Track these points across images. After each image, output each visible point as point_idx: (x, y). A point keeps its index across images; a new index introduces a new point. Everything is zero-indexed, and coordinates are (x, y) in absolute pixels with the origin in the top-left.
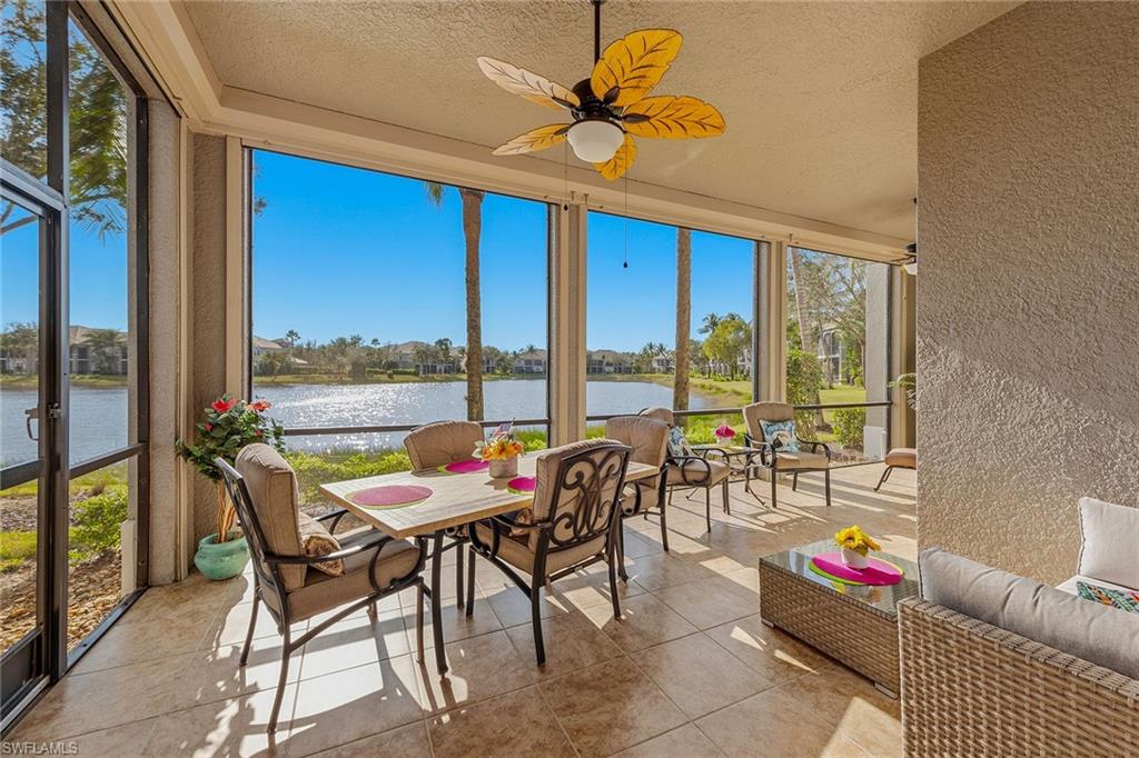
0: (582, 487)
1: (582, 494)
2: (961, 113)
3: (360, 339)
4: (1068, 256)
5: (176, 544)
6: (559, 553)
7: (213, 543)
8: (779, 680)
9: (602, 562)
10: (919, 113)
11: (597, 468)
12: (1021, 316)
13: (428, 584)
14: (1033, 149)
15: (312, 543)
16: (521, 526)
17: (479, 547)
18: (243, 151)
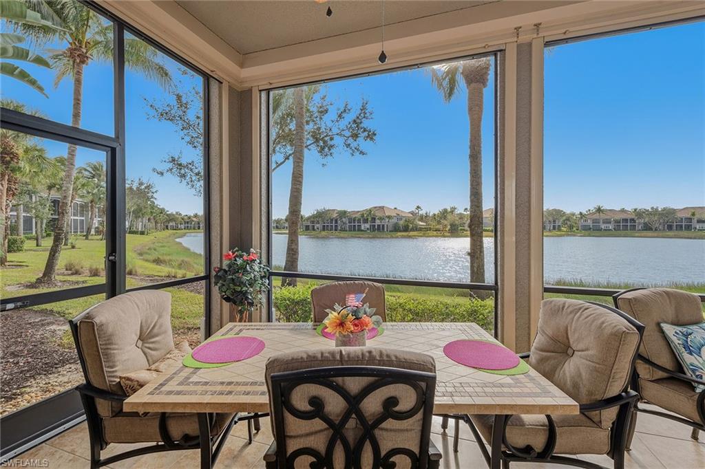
3: (456, 209)
18: (260, 93)
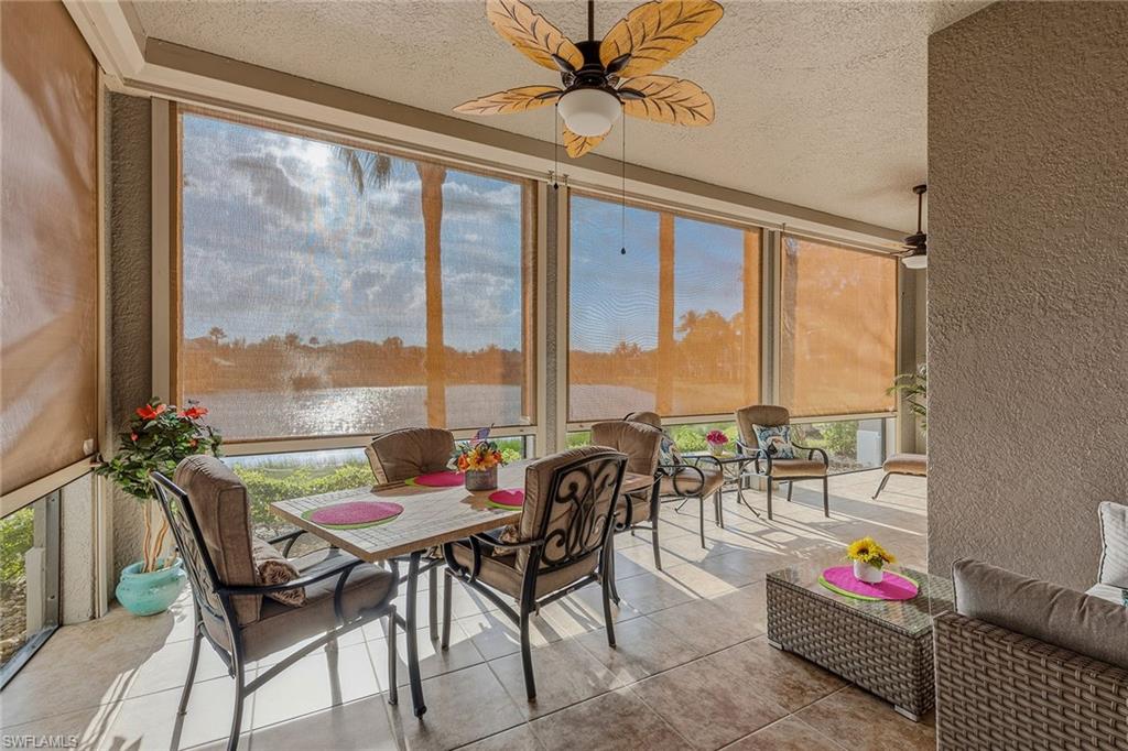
0: (576, 499)
1: (575, 506)
2: (973, 95)
3: (296, 337)
4: (1086, 248)
5: (93, 575)
6: (550, 574)
7: (139, 572)
8: (794, 706)
9: (595, 583)
10: (929, 94)
11: (591, 479)
12: (1038, 312)
13: (402, 612)
14: (1050, 134)
15: (268, 569)
16: (506, 544)
17: (457, 570)
